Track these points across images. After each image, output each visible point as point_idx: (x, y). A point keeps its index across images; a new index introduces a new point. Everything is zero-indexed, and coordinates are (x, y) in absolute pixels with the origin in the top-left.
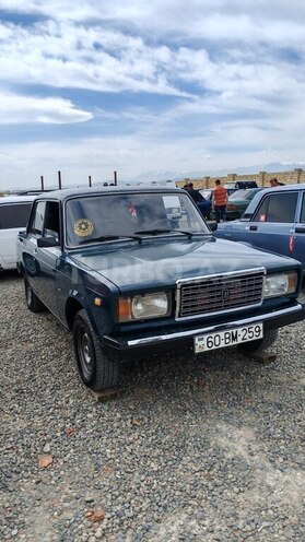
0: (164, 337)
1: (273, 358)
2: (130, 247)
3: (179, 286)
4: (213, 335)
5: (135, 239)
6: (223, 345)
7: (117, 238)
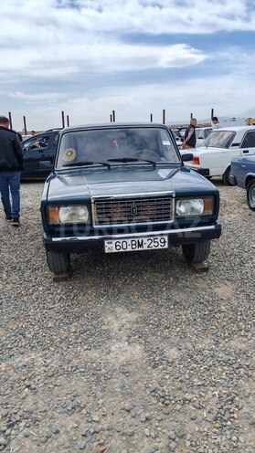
0: (79, 238)
1: (206, 270)
2: (99, 170)
3: (93, 201)
4: (121, 241)
5: (105, 165)
6: (129, 249)
7: (92, 163)
